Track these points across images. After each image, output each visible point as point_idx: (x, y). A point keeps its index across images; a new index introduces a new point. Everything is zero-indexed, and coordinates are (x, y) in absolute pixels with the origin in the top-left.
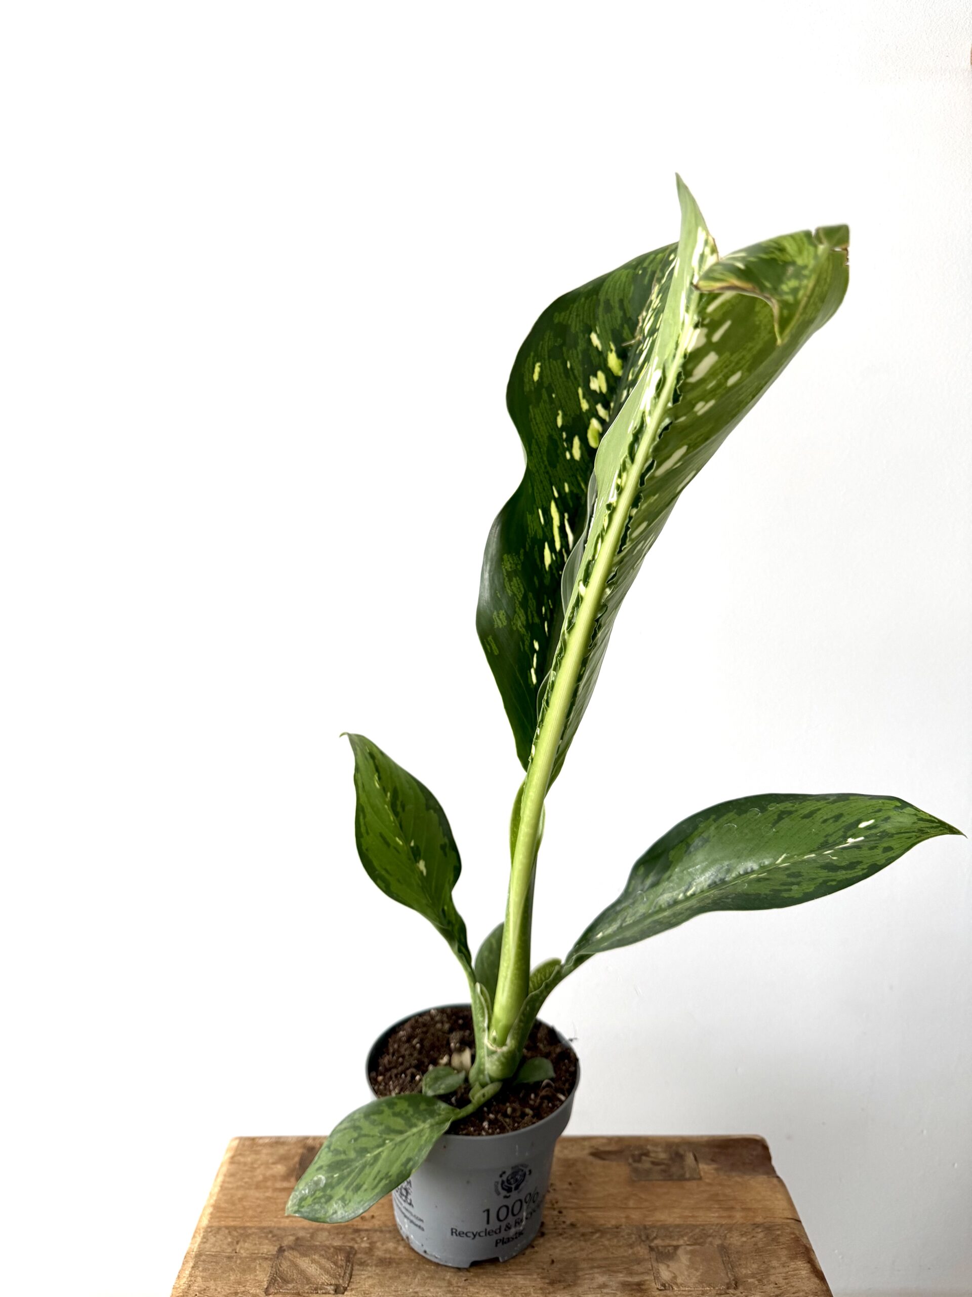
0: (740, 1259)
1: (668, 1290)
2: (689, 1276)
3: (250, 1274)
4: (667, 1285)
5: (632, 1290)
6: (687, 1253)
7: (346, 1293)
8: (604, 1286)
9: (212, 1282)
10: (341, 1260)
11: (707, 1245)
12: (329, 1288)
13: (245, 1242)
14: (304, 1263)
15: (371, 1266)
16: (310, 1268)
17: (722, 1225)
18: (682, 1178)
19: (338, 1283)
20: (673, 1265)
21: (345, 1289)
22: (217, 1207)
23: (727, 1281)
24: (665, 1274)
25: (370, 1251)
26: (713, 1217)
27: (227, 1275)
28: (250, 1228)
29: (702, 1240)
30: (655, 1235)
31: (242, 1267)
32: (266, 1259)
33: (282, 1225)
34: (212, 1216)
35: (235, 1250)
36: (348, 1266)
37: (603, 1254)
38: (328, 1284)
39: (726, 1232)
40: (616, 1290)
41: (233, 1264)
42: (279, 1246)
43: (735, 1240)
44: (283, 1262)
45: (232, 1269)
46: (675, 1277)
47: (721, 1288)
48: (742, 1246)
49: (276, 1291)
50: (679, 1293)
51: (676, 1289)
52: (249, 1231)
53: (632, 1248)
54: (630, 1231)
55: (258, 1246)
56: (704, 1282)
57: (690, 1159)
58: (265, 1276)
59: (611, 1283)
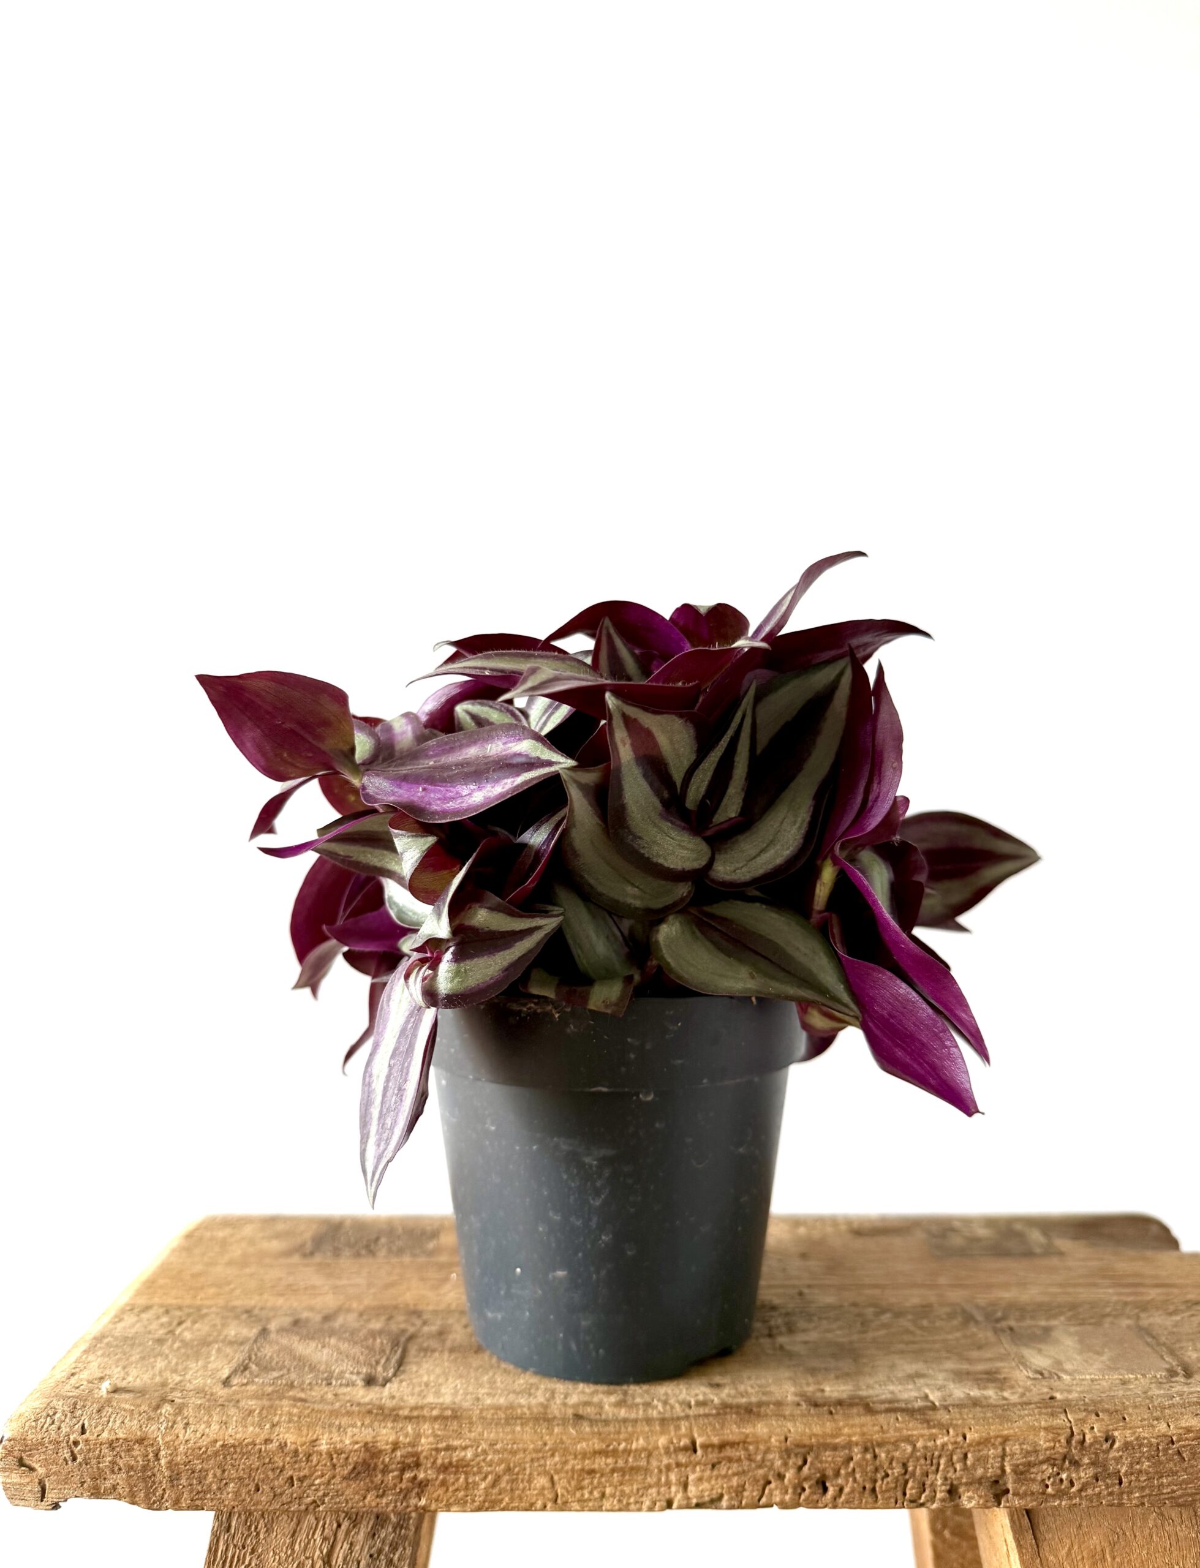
0: (1179, 1341)
1: (1050, 1378)
2: (1086, 1361)
3: (197, 1361)
4: (1046, 1374)
5: (977, 1380)
6: (1070, 1334)
7: (388, 1385)
8: (919, 1375)
9: (119, 1369)
10: (382, 1343)
11: (1107, 1325)
12: (354, 1377)
13: (194, 1322)
14: (307, 1349)
15: (442, 1351)
16: (319, 1354)
17: (1126, 1304)
18: (1029, 1254)
19: (373, 1373)
20: (1051, 1350)
21: (387, 1381)
22: (150, 1285)
23: (1167, 1366)
24: (1040, 1360)
25: (441, 1334)
26: (1104, 1293)
27: (152, 1360)
28: (210, 1307)
29: (1093, 1321)
30: (999, 1314)
31: (183, 1351)
32: (231, 1343)
33: (269, 1304)
34: (139, 1293)
35: (172, 1332)
36: (396, 1352)
37: (906, 1338)
38: (352, 1373)
39: (1136, 1311)
40: (945, 1380)
41: (164, 1347)
42: (260, 1328)
43: (1157, 1320)
44: (267, 1346)
45: (160, 1354)
46: (1058, 1363)
47: (1159, 1376)
48: (1176, 1325)
49: (245, 1381)
50: (1075, 1382)
51: (1065, 1377)
52: (205, 1311)
53: (958, 1330)
54: (947, 1309)
55: (219, 1327)
56: (1118, 1368)
57: (1036, 1236)
58: (225, 1362)
59: (930, 1371)
